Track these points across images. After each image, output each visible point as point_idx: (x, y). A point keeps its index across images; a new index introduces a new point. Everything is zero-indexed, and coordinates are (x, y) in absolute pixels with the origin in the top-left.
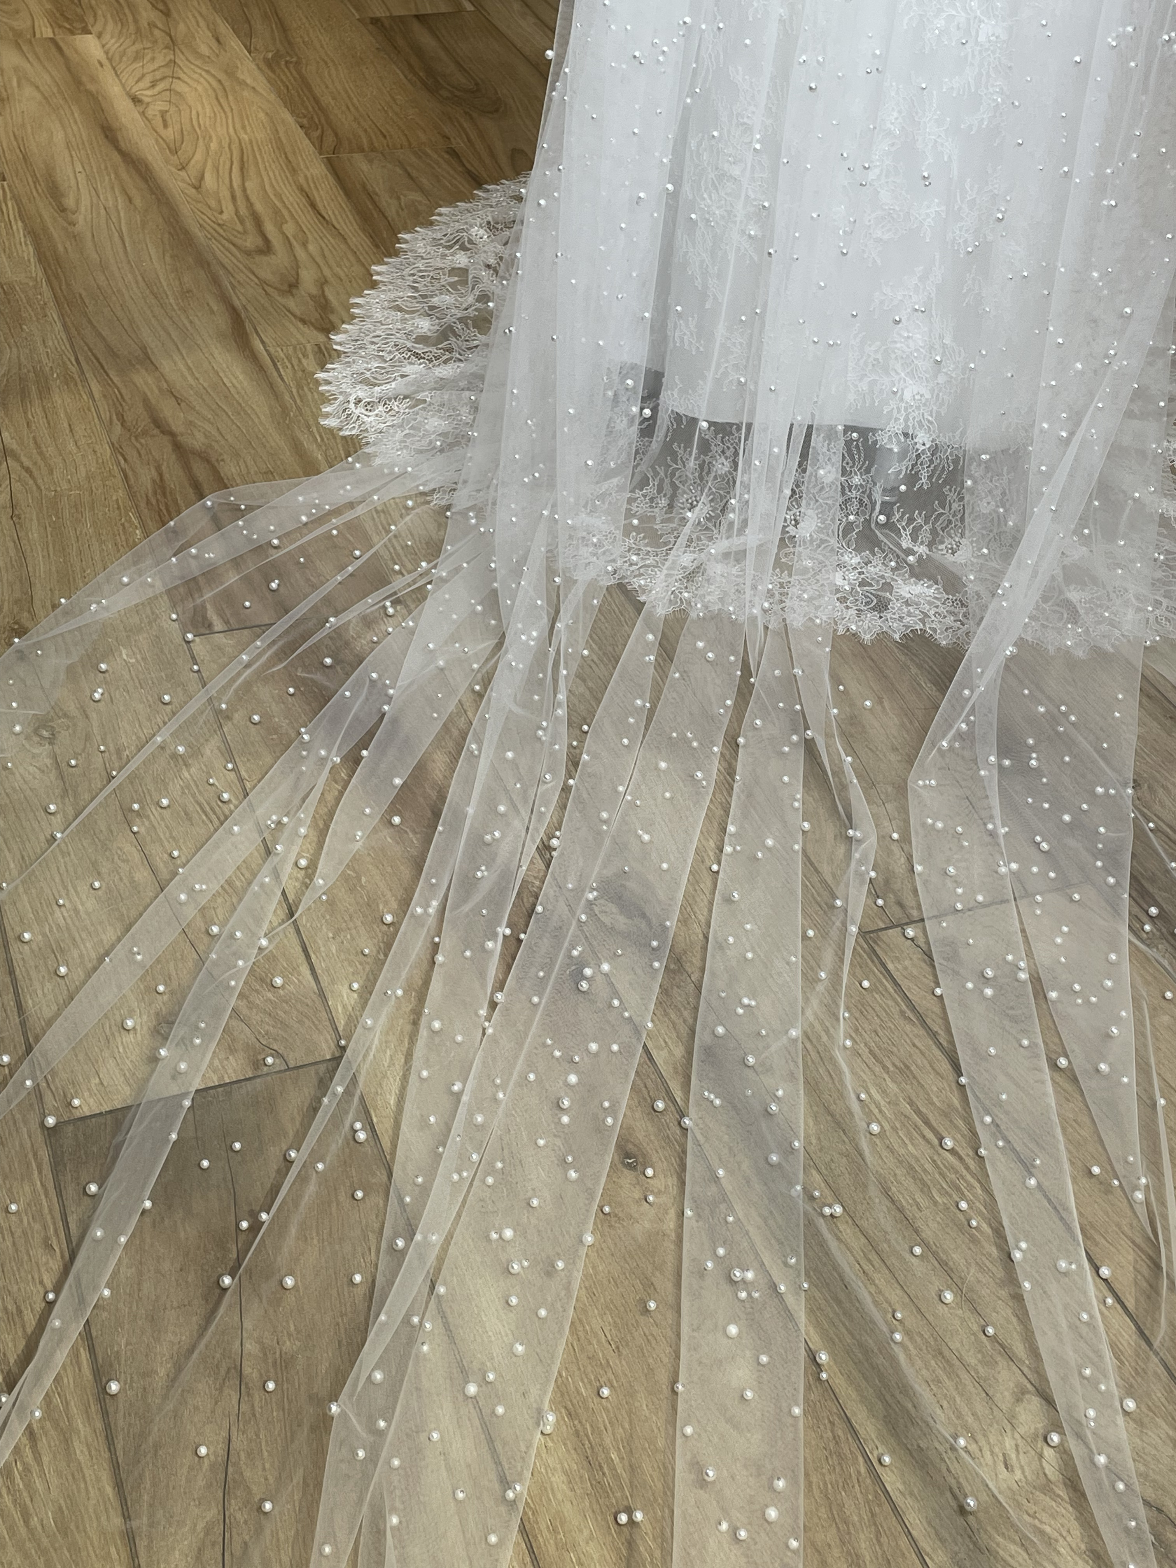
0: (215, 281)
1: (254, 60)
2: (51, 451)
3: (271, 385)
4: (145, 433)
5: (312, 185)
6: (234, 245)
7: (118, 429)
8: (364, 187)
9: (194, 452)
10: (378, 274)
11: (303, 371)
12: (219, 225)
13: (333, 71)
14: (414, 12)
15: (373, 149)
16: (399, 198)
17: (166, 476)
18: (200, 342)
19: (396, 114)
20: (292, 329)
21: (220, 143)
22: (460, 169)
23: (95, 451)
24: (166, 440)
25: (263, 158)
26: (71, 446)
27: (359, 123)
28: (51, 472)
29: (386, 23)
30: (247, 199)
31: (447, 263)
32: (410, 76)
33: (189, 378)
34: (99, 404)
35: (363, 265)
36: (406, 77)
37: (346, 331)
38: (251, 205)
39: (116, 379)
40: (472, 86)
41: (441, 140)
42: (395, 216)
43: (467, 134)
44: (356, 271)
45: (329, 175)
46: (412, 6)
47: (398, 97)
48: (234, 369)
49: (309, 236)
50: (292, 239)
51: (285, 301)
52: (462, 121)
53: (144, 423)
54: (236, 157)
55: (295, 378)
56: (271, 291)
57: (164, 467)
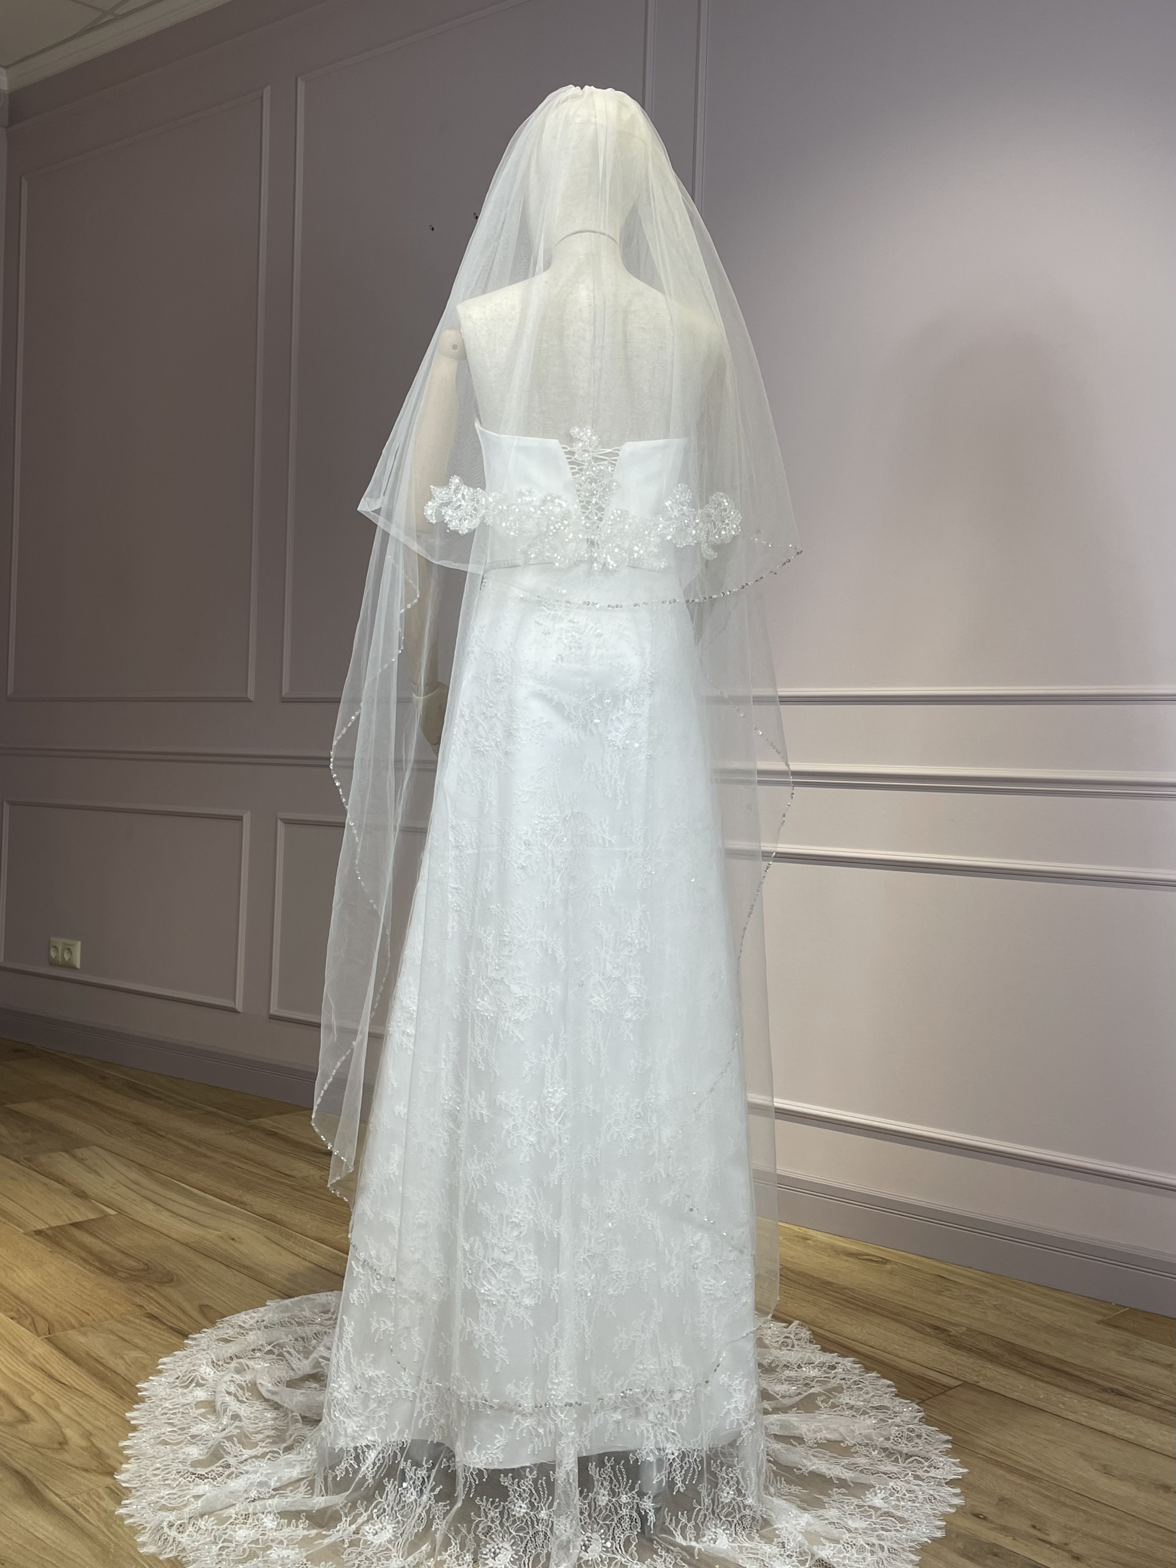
3: (82, 1530)
5: (43, 1362)
8: (88, 1354)
10: (134, 1419)
11: (105, 1511)
13: (21, 1274)
14: (68, 1222)
15: (83, 1325)
16: (123, 1358)
19: (90, 1296)
20: (79, 1478)
22: (164, 1327)
27: (61, 1308)
29: (49, 1232)
31: (189, 1399)
32: (88, 1267)
35: (117, 1415)
36: (84, 1268)
37: (127, 1471)
40: (142, 1266)
41: (137, 1309)
42: (126, 1372)
43: (156, 1301)
44: (112, 1419)
45: (54, 1351)
46: (65, 1217)
47: (85, 1283)
48: (41, 1523)
49: (59, 1401)
50: (44, 1406)
51: (60, 1457)
52: (147, 1292)
55: (100, 1519)
56: (44, 1451)
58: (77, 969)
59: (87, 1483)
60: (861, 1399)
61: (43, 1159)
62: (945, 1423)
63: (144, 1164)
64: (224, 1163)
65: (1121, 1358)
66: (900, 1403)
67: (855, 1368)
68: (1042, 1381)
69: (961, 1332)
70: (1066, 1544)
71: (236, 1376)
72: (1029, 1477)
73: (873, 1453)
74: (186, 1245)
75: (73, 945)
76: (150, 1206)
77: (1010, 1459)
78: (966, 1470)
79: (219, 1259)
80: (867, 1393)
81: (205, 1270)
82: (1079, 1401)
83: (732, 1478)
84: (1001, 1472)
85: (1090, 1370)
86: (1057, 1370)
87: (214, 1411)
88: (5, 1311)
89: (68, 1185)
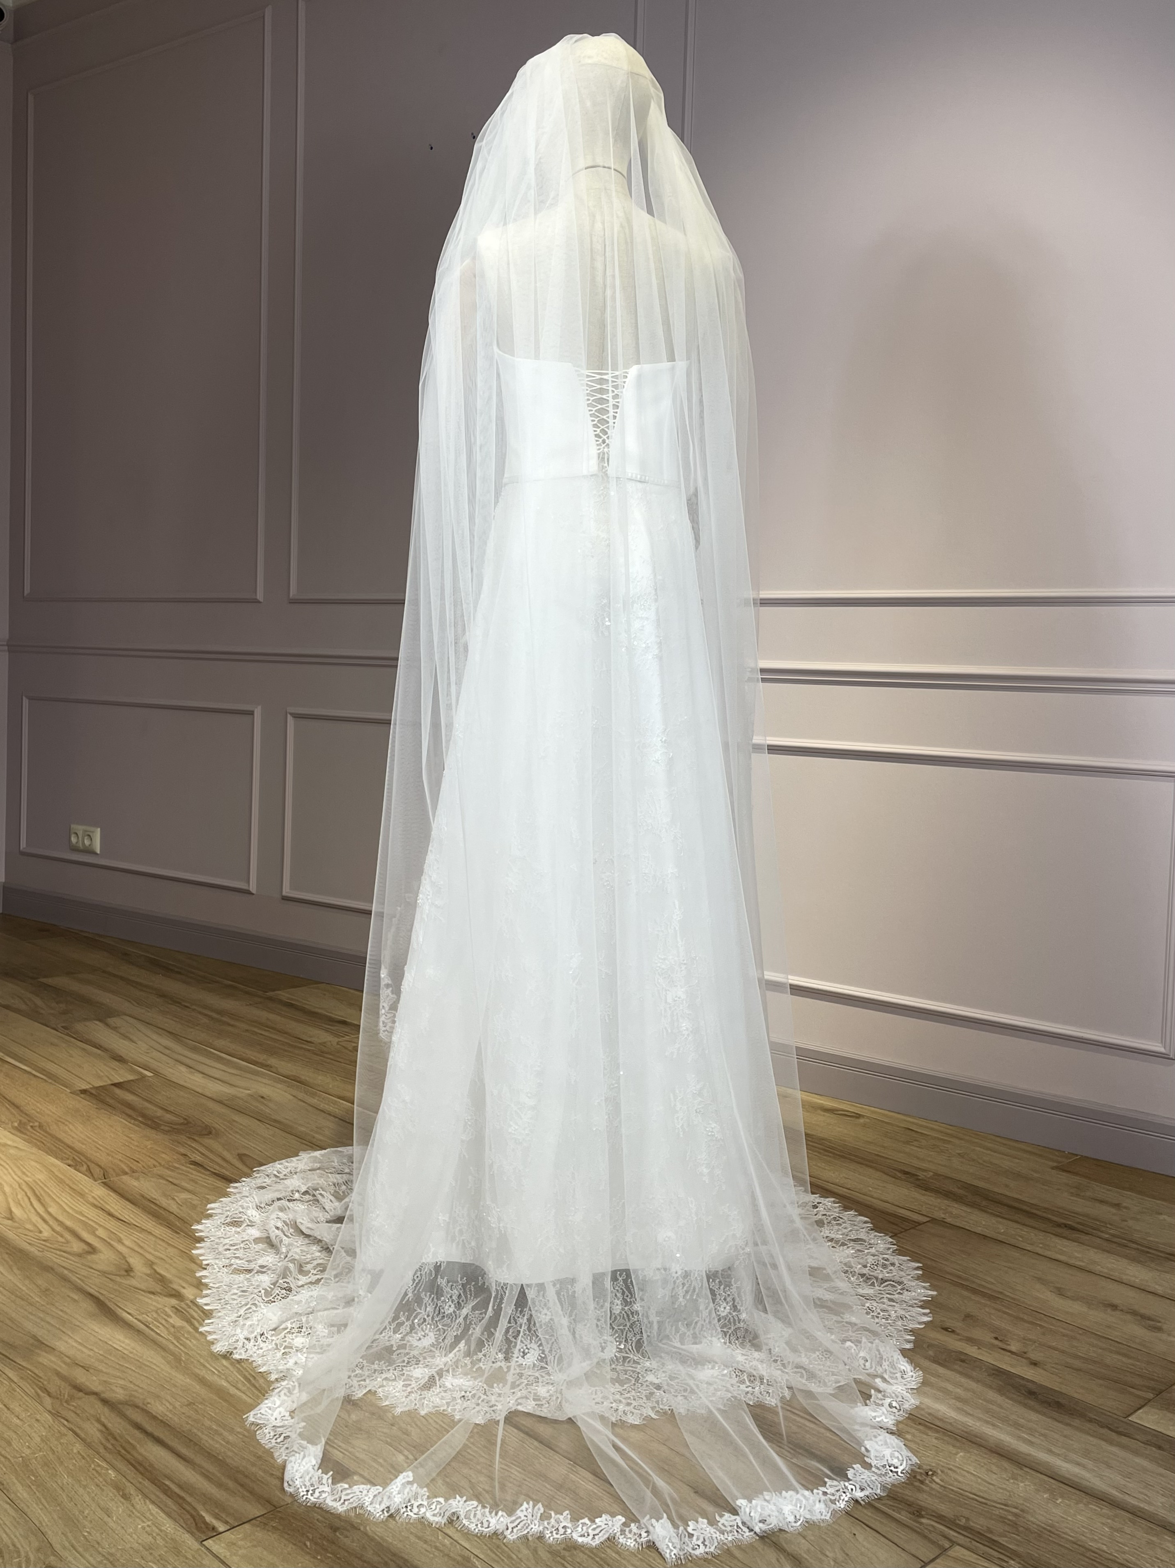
0: (65, 1279)
1: (5, 1129)
3: (154, 1342)
4: (72, 1397)
5: (101, 1202)
6: (64, 1252)
7: (48, 1401)
8: (143, 1196)
9: (121, 1403)
11: (174, 1327)
12: (44, 1241)
13: (71, 1126)
14: (110, 1082)
15: (134, 1171)
16: (173, 1199)
17: (109, 1425)
18: (78, 1323)
19: (137, 1146)
20: (147, 1300)
21: (11, 1186)
22: (208, 1173)
24: (92, 1398)
25: (52, 1191)
26: (16, 1421)
27: (112, 1157)
28: (9, 1443)
29: (93, 1092)
30: (57, 1220)
32: (133, 1121)
33: (84, 1350)
34: (21, 1385)
36: (130, 1122)
38: (61, 1222)
39: (24, 1364)
40: (183, 1121)
41: (181, 1157)
42: (178, 1211)
43: (197, 1150)
44: (171, 1251)
45: (111, 1193)
46: (106, 1079)
47: (131, 1136)
48: (117, 1336)
49: (120, 1235)
50: (109, 1240)
51: (128, 1282)
52: (189, 1143)
53: (67, 1390)
54: (30, 1194)
55: (170, 1333)
56: (113, 1277)
57: (103, 1419)
58: (96, 854)
59: (154, 1303)
60: (840, 1233)
61: (79, 1027)
62: (917, 1253)
63: (173, 1032)
64: (247, 1031)
65: (1072, 1198)
66: (875, 1236)
67: (835, 1208)
68: (1003, 1218)
69: (928, 1176)
70: (1025, 1353)
71: (281, 1214)
72: (992, 1298)
73: (852, 1279)
74: (220, 1102)
75: (93, 832)
76: (183, 1069)
77: (974, 1282)
78: (935, 1293)
79: (252, 1115)
80: (845, 1228)
81: (242, 1124)
82: (1036, 1235)
83: (729, 1295)
84: (965, 1293)
85: (1045, 1208)
86: (1014, 1208)
88: (62, 1159)
89: (105, 1050)
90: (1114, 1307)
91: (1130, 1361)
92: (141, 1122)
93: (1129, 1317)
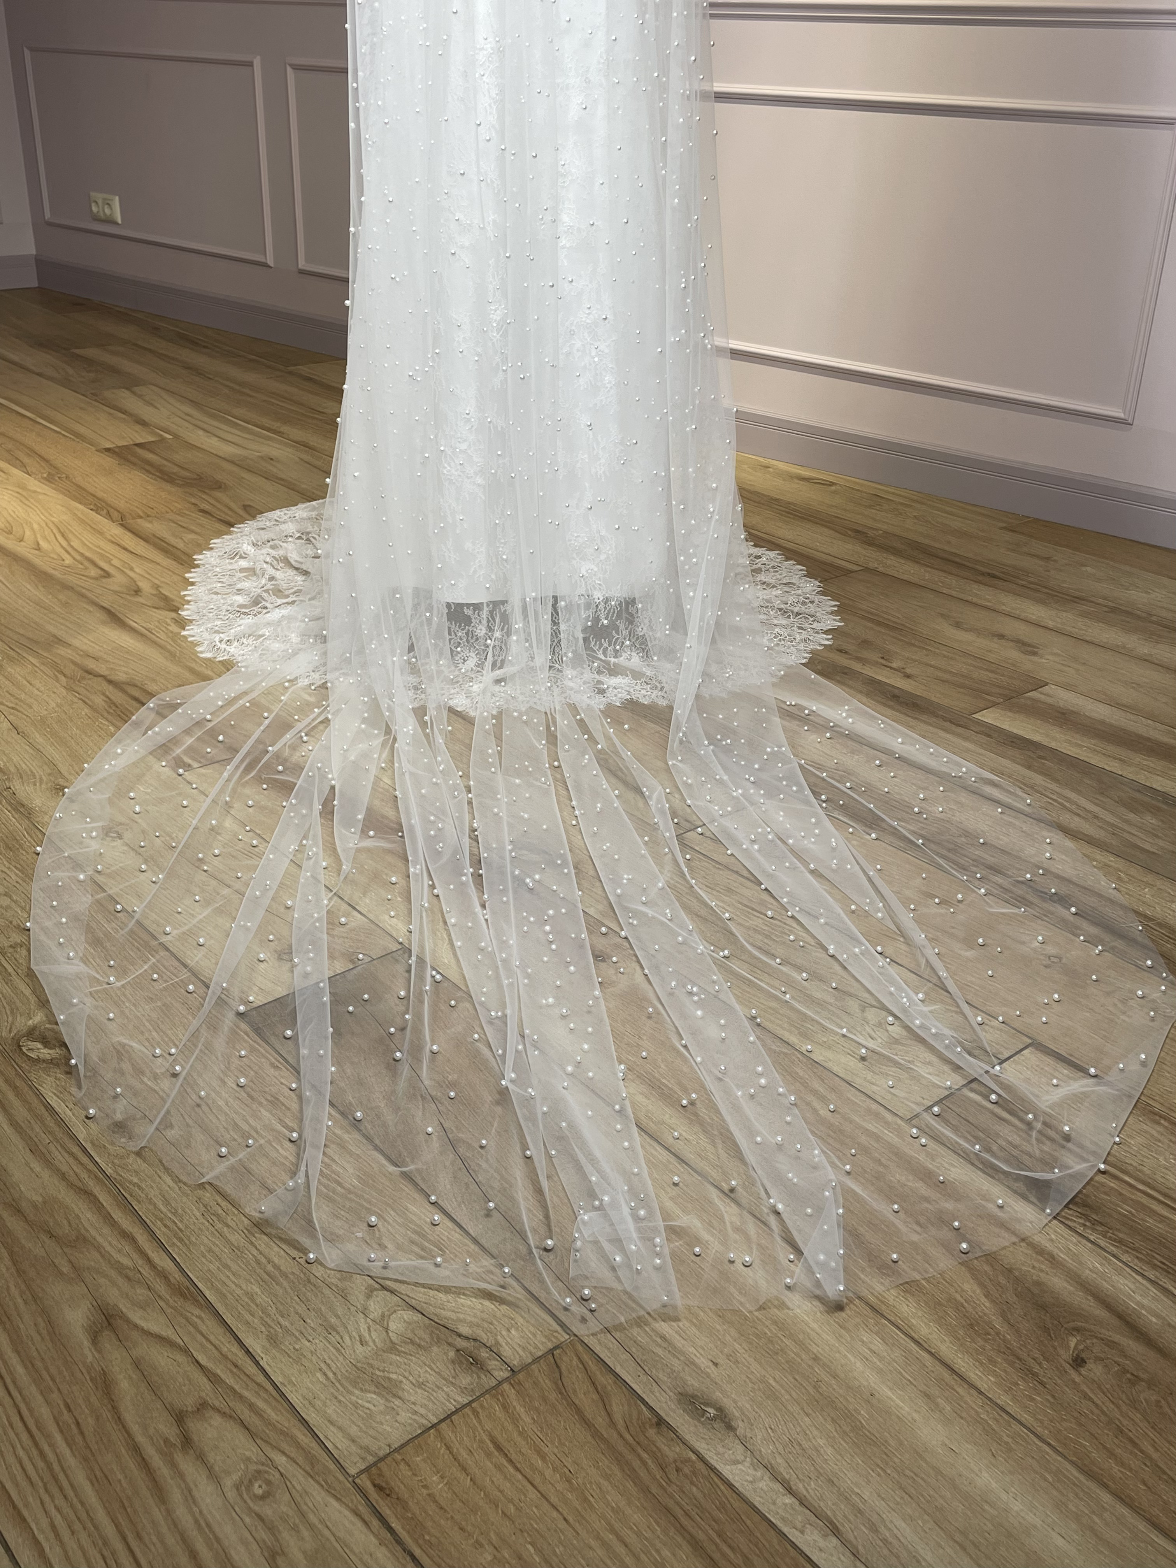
0: (83, 596)
1: (35, 479)
2: (23, 696)
3: (154, 642)
4: (83, 678)
5: (118, 539)
6: (83, 576)
7: (63, 679)
8: (154, 535)
9: (124, 683)
11: (173, 633)
12: (66, 567)
13: (95, 479)
14: (132, 443)
15: (148, 516)
16: (182, 539)
17: (113, 698)
18: (91, 628)
19: (154, 496)
20: (150, 612)
21: (39, 524)
22: (214, 519)
23: (54, 693)
24: (100, 679)
25: (75, 529)
26: (36, 692)
27: (130, 504)
28: (31, 707)
29: (117, 450)
30: (78, 552)
31: (235, 566)
32: (151, 476)
33: (96, 646)
34: (42, 669)
35: (179, 575)
36: (148, 477)
37: (188, 609)
38: (82, 553)
39: (45, 654)
40: (196, 477)
41: (192, 506)
42: (185, 548)
43: (207, 501)
44: (176, 578)
45: (127, 532)
46: (129, 440)
47: (148, 488)
48: (124, 638)
49: (133, 565)
50: (122, 568)
51: (137, 600)
52: (200, 495)
53: (79, 673)
54: (55, 531)
55: (168, 637)
56: (124, 596)
57: (107, 693)
58: (118, 224)
59: (156, 615)
61: (108, 394)
62: (839, 595)
63: (195, 400)
64: (264, 401)
65: (1007, 553)
68: (931, 567)
69: (877, 534)
70: (903, 669)
71: (271, 551)
72: (893, 628)
74: (233, 462)
75: (112, 200)
76: (201, 432)
77: (882, 617)
79: (260, 473)
81: (249, 481)
82: (957, 581)
85: (976, 561)
87: (255, 574)
88: (85, 505)
89: (130, 415)
90: (1001, 636)
91: (996, 676)
92: (158, 477)
93: (1011, 644)
